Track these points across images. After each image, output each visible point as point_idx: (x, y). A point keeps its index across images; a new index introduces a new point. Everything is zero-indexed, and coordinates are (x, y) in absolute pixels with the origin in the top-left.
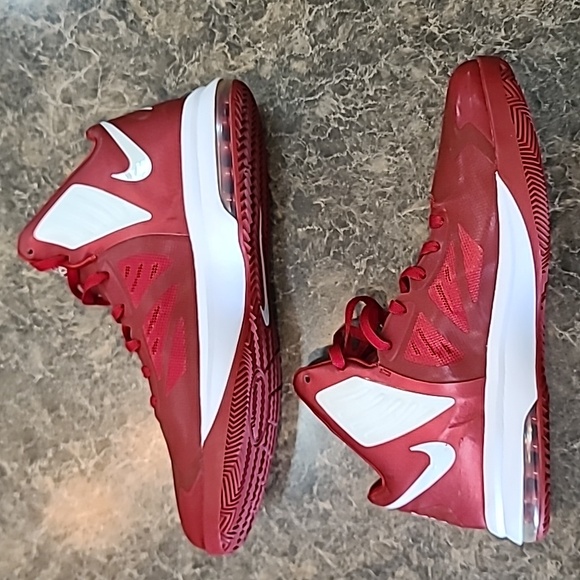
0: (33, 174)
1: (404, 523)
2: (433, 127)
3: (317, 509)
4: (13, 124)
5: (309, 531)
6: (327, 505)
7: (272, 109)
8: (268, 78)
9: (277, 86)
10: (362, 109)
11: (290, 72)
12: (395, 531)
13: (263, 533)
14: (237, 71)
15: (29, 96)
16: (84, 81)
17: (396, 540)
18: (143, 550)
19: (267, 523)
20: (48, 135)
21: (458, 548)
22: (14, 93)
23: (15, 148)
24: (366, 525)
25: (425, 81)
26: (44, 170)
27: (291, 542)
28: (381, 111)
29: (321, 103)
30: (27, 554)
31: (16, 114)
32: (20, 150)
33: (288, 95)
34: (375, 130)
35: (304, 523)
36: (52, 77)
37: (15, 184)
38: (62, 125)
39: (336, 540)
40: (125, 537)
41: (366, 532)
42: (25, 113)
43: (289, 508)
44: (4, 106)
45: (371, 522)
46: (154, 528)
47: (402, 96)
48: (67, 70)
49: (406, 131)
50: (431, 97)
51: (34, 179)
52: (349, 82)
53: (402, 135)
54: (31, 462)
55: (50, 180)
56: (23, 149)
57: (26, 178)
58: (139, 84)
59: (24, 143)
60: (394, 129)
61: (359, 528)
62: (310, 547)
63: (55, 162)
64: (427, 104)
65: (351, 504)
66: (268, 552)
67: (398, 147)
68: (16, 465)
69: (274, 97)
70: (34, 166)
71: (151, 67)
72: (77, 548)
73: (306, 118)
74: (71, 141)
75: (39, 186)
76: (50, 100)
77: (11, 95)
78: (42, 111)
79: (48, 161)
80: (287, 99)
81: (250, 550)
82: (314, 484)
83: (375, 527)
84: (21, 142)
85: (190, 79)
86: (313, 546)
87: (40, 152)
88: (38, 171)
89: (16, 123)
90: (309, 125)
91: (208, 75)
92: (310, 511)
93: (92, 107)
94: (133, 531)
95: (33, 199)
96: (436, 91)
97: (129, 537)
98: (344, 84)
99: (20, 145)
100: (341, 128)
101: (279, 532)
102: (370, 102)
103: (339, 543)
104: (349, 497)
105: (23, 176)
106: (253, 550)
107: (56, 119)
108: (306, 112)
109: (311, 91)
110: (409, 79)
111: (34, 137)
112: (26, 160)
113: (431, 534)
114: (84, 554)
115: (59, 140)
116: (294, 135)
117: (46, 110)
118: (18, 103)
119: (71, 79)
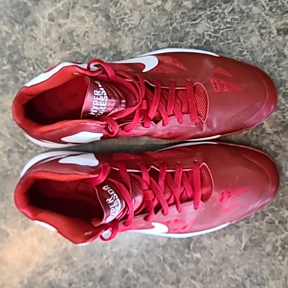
0: (30, 62)
1: (243, 265)
2: (264, 40)
3: (192, 257)
4: (19, 33)
5: (188, 270)
6: (198, 255)
7: (171, 28)
8: (169, 10)
9: (174, 15)
10: (223, 29)
11: (182, 7)
12: (237, 270)
13: (160, 271)
14: (152, 5)
15: (29, 17)
16: (62, 9)
17: (238, 276)
18: (90, 281)
19: (163, 265)
20: (40, 39)
21: (273, 280)
22: (20, 14)
23: (20, 47)
24: (220, 266)
25: (259, 14)
26: (37, 59)
27: (177, 276)
28: (234, 30)
29: (200, 25)
30: (21, 283)
31: (21, 27)
32: (23, 48)
33: (180, 20)
34: (230, 41)
35: (184, 265)
36: (43, 6)
37: (19, 67)
38: (48, 34)
39: (203, 275)
40: (79, 273)
41: (220, 271)
42: (26, 26)
43: (176, 257)
44: (14, 22)
45: (223, 265)
46: (97, 268)
47: (246, 23)
48: (52, 2)
49: (248, 42)
50: (263, 23)
51: (31, 65)
52: (216, 14)
53: (246, 44)
54: (25, 229)
55: (40, 66)
56: (25, 47)
57: (26, 64)
58: (94, 11)
59: (25, 44)
60: (242, 41)
61: (216, 268)
62: (188, 279)
63: (44, 55)
64: (260, 28)
65: (212, 254)
66: (163, 282)
67: (243, 51)
68: (16, 230)
69: (172, 21)
70: (31, 57)
71: (101, 2)
72: (51, 279)
73: (190, 33)
74: (53, 43)
75: (34, 69)
76: (41, 19)
77: (18, 16)
78: (37, 26)
79: (39, 55)
80: (180, 22)
81: (153, 280)
82: (190, 243)
83: (226, 268)
84: (24, 43)
85: (124, 9)
86: (189, 278)
87: (35, 49)
88: (34, 60)
89: (21, 32)
90: (192, 37)
91: (134, 8)
92: (188, 259)
93: (66, 24)
94: (85, 269)
95: (30, 76)
96: (266, 20)
97: (82, 273)
98: (214, 14)
99: (23, 45)
100: (211, 40)
101: (170, 270)
102: (228, 25)
103: (205, 277)
104: (212, 251)
105: (24, 63)
106: (154, 281)
107: (45, 30)
108: (191, 30)
109: (194, 18)
110: (250, 13)
111: (31, 40)
112: (26, 54)
113: (258, 272)
114: (55, 283)
115: (46, 43)
116: (183, 43)
117: (38, 25)
118: (22, 21)
119: (54, 8)
